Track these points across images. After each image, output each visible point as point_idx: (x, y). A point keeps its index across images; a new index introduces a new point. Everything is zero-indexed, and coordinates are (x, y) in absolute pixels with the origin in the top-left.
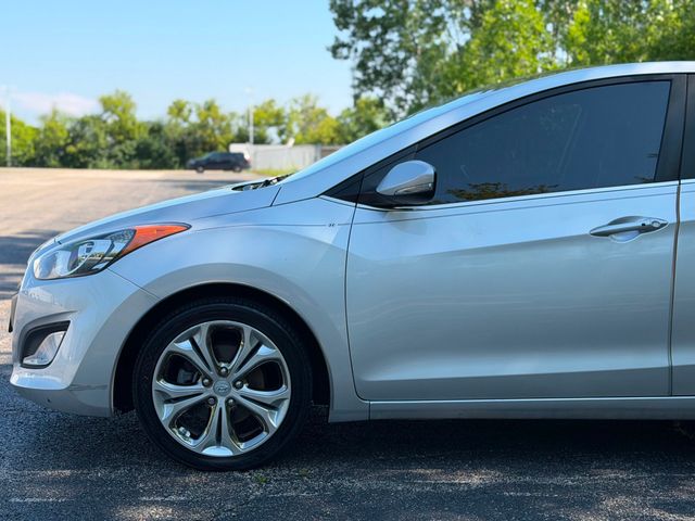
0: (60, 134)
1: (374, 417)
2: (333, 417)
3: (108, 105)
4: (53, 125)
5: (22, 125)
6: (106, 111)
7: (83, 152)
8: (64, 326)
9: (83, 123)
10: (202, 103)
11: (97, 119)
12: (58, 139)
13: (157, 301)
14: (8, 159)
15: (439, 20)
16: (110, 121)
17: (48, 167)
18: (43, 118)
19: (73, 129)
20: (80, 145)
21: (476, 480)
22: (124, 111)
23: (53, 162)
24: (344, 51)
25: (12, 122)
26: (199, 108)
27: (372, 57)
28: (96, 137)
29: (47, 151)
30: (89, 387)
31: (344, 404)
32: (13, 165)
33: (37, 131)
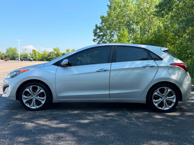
0: (46, 55)
1: (60, 102)
2: (53, 102)
3: (55, 50)
4: (45, 53)
5: (39, 53)
6: (55, 51)
7: (50, 58)
8: (8, 86)
9: (50, 53)
10: (72, 49)
11: (53, 52)
12: (46, 56)
13: (23, 82)
14: (37, 59)
15: (113, 35)
16: (55, 53)
17: (44, 61)
18: (43, 52)
19: (49, 54)
20: (50, 57)
21: (76, 112)
22: (58, 51)
23: (45, 60)
24: (95, 41)
25: (38, 53)
26: (71, 50)
27: (100, 42)
28: (53, 55)
29: (44, 58)
30: (12, 97)
31: (55, 100)
32: (38, 61)
33: (42, 54)
